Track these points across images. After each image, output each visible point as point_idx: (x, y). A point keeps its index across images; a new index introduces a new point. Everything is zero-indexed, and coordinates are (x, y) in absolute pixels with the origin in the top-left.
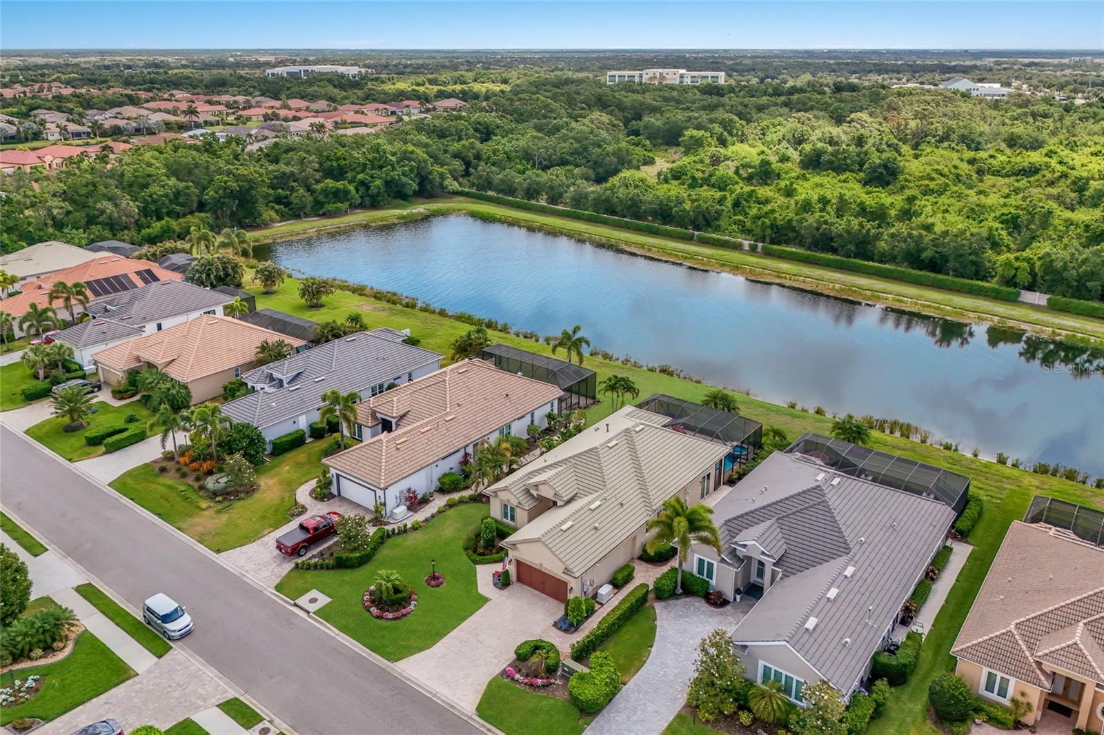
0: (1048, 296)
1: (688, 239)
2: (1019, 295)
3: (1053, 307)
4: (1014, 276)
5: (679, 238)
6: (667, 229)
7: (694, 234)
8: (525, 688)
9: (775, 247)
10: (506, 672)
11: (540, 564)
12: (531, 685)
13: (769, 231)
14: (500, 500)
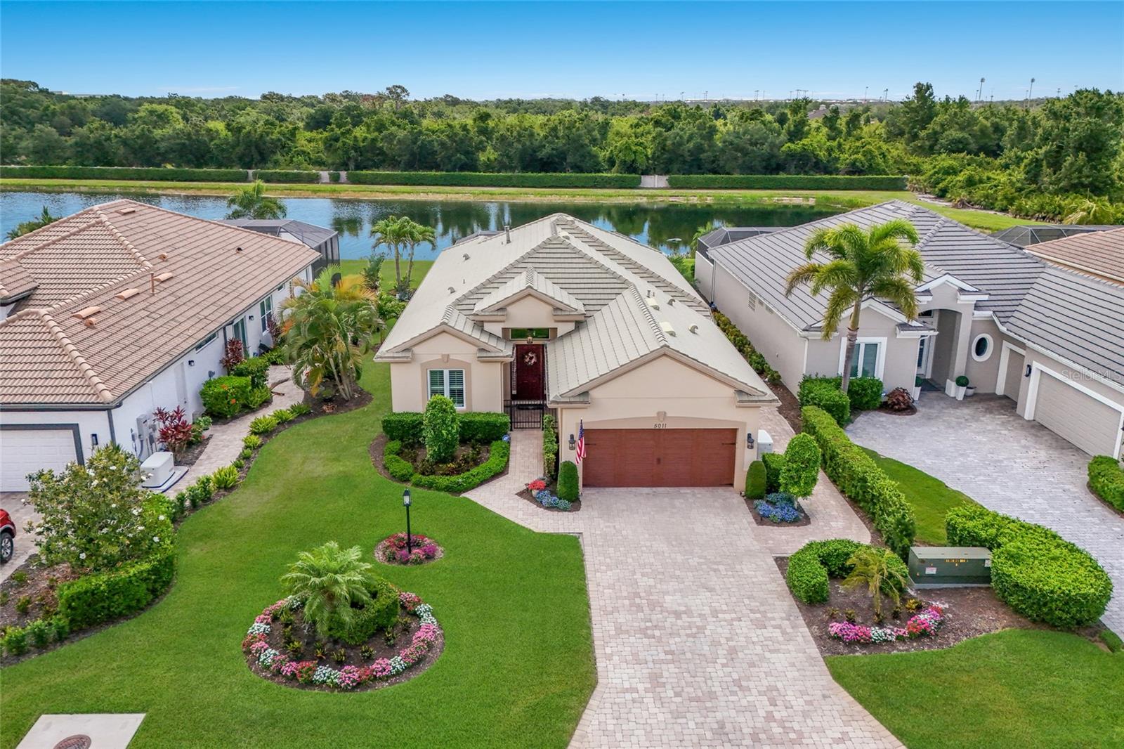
0: (667, 177)
1: (241, 180)
2: (640, 181)
3: (673, 185)
4: (634, 161)
6: (205, 172)
7: (247, 172)
8: (913, 649)
9: (364, 172)
10: (837, 638)
11: (658, 413)
12: (922, 635)
13: (353, 153)
14: (422, 365)
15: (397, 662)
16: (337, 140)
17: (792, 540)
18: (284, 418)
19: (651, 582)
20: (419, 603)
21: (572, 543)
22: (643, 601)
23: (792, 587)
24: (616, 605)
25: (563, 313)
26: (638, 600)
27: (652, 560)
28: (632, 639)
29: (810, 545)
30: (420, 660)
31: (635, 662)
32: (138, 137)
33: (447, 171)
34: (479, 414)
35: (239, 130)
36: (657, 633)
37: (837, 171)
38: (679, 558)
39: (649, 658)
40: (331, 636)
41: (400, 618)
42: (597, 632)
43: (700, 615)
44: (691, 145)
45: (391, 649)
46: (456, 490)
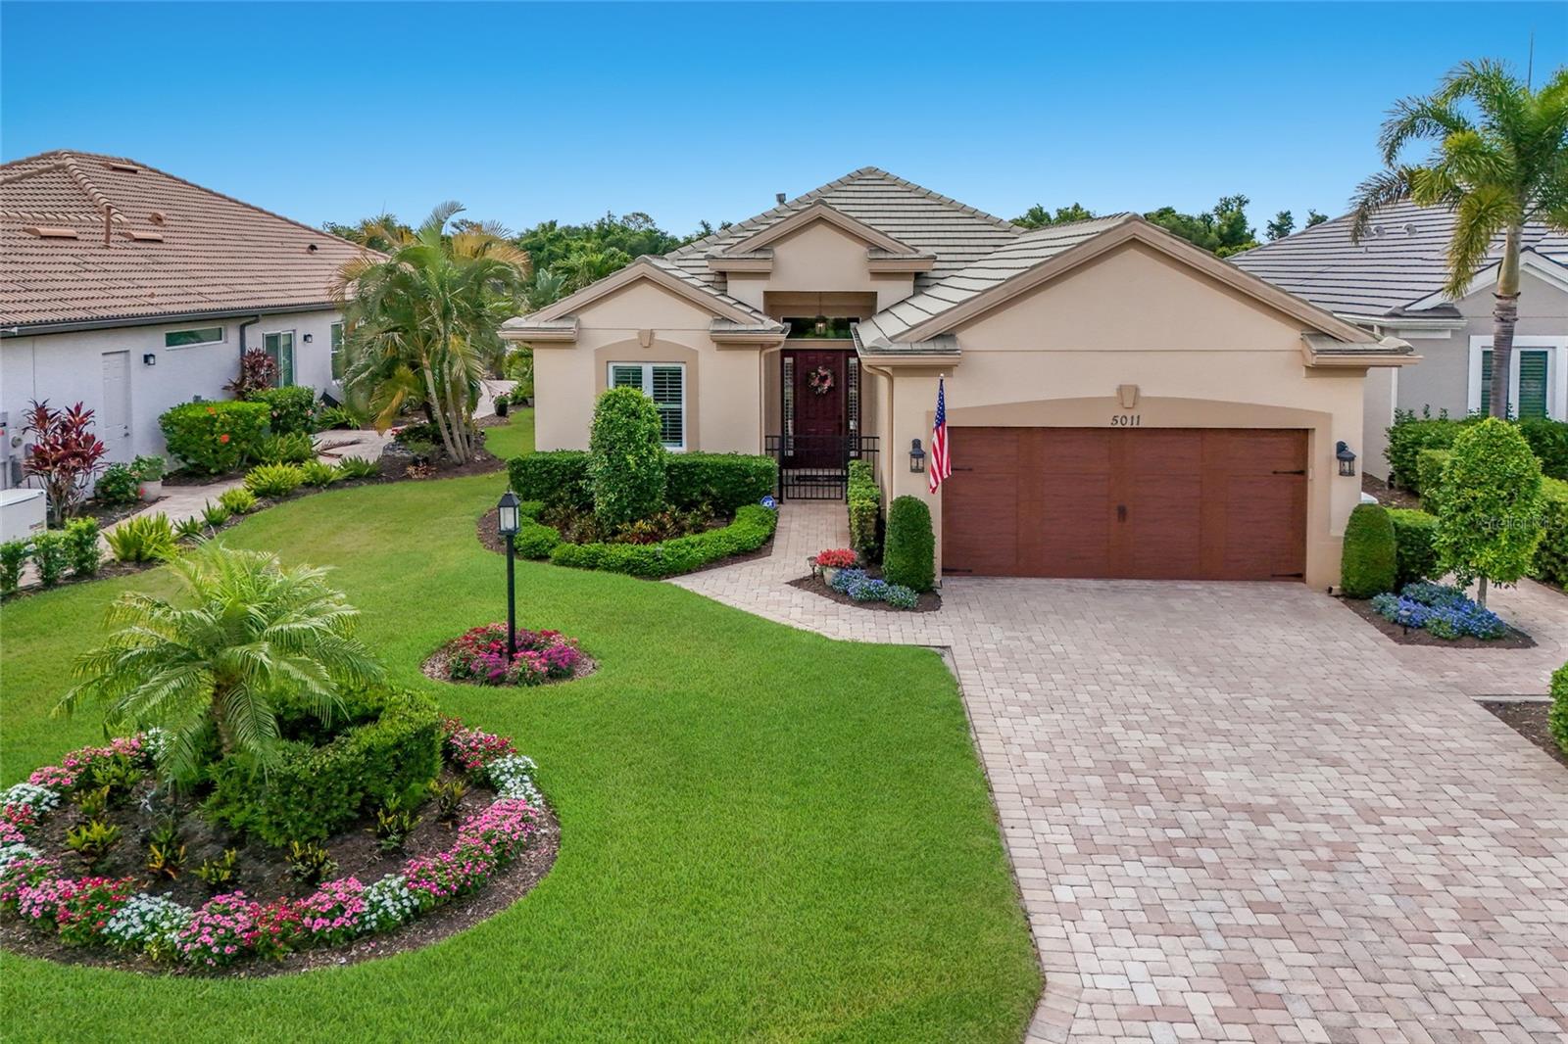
11: (1121, 389)
14: (598, 352)
15: (390, 891)
17: (1508, 672)
18: (321, 475)
19: (1155, 741)
20: (502, 750)
21: (932, 657)
22: (1142, 780)
24: (1066, 786)
25: (889, 256)
26: (1126, 778)
27: (1144, 699)
28: (1133, 869)
30: (467, 895)
31: (1159, 930)
34: (713, 455)
36: (1207, 855)
38: (1218, 698)
39: (1203, 920)
40: (223, 821)
41: (439, 784)
42: (1020, 845)
43: (1326, 818)
46: (649, 570)
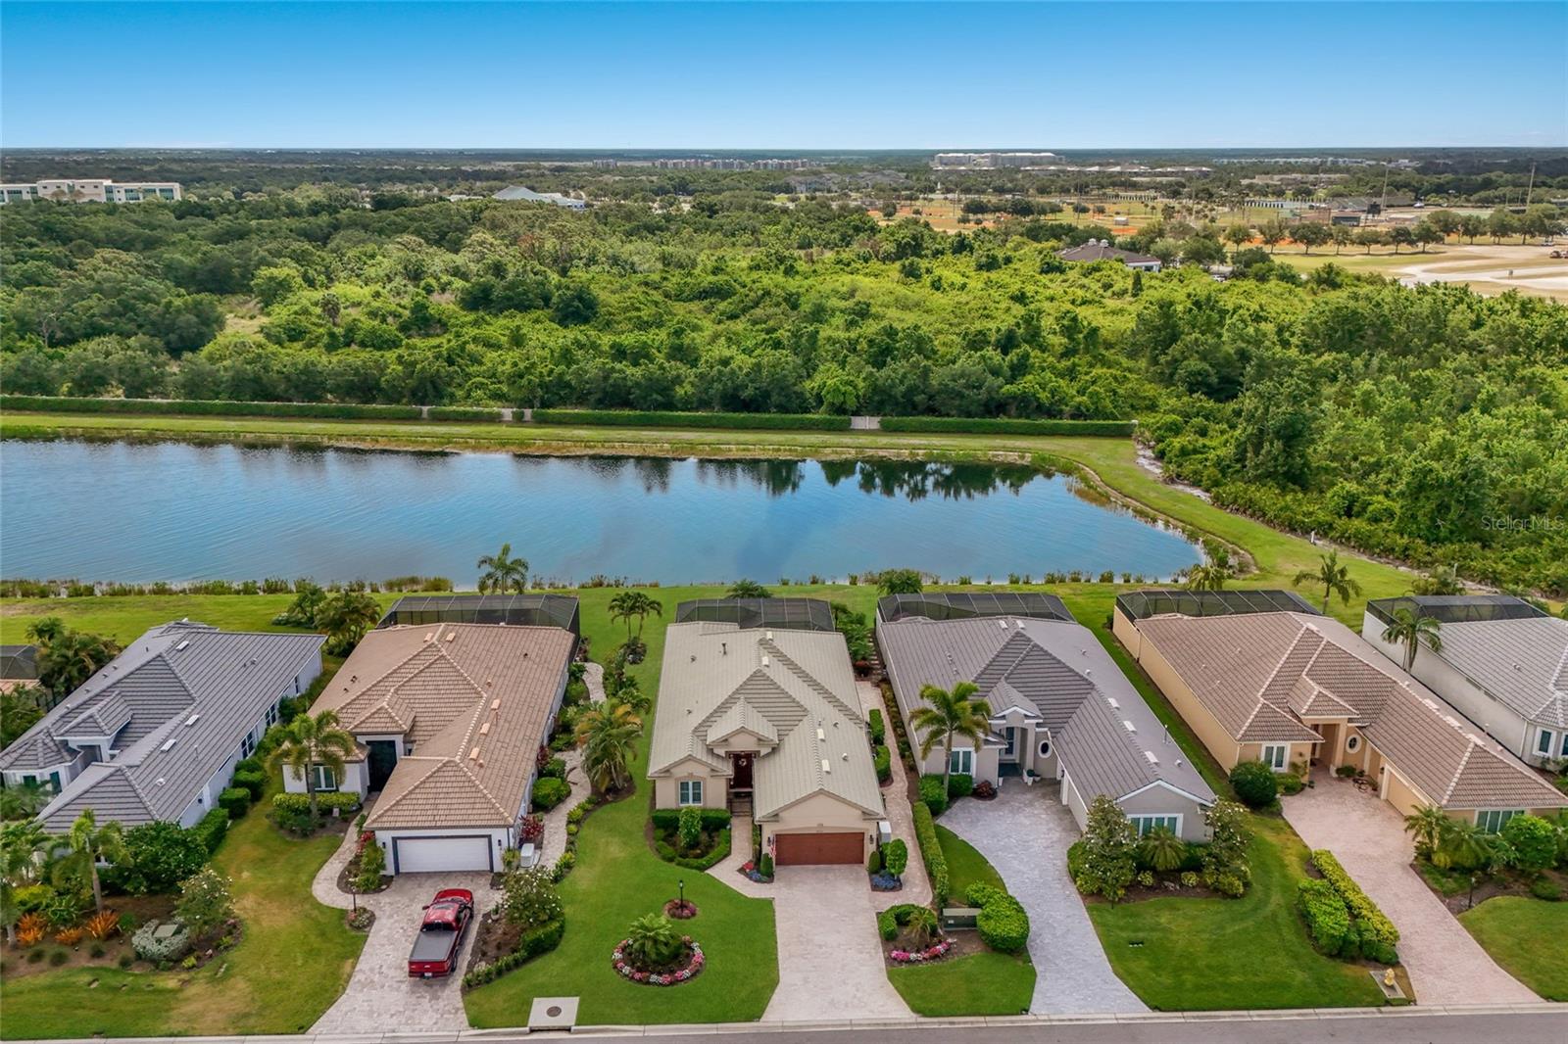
0: (878, 419)
1: (414, 418)
2: (849, 423)
3: (887, 429)
4: (844, 402)
5: (398, 419)
6: (375, 409)
7: (421, 410)
8: (931, 964)
9: (551, 411)
10: (895, 959)
11: (818, 825)
12: (935, 957)
13: (540, 392)
14: (676, 779)
15: (687, 973)
16: (521, 376)
17: (889, 901)
18: (583, 807)
19: (809, 928)
20: (692, 941)
21: (768, 904)
22: (803, 939)
23: (880, 929)
25: (764, 741)
26: (801, 938)
28: (796, 959)
29: (892, 908)
30: (697, 971)
31: (798, 971)
32: (302, 373)
33: (641, 410)
34: (712, 810)
35: (414, 364)
36: (809, 957)
37: (1060, 414)
38: (825, 913)
39: (804, 969)
40: (656, 960)
41: (685, 950)
42: (780, 956)
43: (832, 947)
44: (902, 388)
45: (682, 967)
46: (702, 868)
